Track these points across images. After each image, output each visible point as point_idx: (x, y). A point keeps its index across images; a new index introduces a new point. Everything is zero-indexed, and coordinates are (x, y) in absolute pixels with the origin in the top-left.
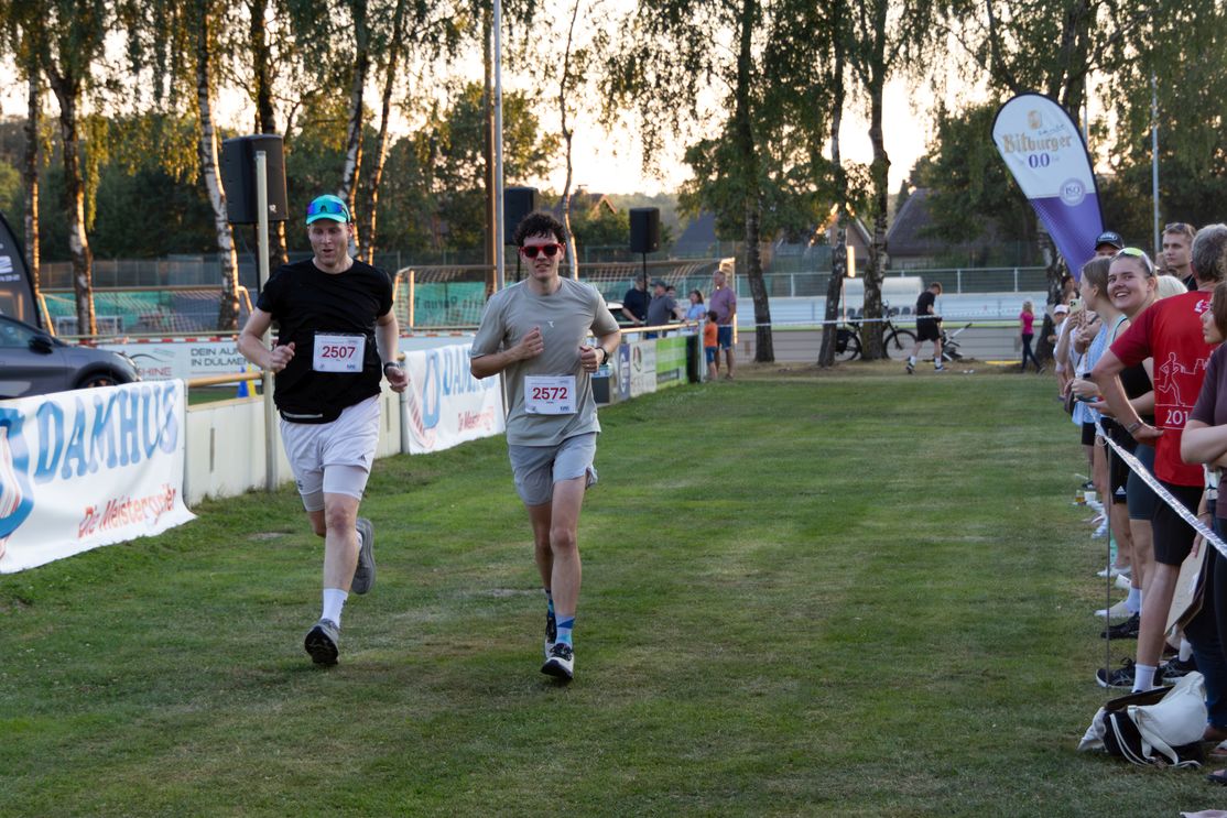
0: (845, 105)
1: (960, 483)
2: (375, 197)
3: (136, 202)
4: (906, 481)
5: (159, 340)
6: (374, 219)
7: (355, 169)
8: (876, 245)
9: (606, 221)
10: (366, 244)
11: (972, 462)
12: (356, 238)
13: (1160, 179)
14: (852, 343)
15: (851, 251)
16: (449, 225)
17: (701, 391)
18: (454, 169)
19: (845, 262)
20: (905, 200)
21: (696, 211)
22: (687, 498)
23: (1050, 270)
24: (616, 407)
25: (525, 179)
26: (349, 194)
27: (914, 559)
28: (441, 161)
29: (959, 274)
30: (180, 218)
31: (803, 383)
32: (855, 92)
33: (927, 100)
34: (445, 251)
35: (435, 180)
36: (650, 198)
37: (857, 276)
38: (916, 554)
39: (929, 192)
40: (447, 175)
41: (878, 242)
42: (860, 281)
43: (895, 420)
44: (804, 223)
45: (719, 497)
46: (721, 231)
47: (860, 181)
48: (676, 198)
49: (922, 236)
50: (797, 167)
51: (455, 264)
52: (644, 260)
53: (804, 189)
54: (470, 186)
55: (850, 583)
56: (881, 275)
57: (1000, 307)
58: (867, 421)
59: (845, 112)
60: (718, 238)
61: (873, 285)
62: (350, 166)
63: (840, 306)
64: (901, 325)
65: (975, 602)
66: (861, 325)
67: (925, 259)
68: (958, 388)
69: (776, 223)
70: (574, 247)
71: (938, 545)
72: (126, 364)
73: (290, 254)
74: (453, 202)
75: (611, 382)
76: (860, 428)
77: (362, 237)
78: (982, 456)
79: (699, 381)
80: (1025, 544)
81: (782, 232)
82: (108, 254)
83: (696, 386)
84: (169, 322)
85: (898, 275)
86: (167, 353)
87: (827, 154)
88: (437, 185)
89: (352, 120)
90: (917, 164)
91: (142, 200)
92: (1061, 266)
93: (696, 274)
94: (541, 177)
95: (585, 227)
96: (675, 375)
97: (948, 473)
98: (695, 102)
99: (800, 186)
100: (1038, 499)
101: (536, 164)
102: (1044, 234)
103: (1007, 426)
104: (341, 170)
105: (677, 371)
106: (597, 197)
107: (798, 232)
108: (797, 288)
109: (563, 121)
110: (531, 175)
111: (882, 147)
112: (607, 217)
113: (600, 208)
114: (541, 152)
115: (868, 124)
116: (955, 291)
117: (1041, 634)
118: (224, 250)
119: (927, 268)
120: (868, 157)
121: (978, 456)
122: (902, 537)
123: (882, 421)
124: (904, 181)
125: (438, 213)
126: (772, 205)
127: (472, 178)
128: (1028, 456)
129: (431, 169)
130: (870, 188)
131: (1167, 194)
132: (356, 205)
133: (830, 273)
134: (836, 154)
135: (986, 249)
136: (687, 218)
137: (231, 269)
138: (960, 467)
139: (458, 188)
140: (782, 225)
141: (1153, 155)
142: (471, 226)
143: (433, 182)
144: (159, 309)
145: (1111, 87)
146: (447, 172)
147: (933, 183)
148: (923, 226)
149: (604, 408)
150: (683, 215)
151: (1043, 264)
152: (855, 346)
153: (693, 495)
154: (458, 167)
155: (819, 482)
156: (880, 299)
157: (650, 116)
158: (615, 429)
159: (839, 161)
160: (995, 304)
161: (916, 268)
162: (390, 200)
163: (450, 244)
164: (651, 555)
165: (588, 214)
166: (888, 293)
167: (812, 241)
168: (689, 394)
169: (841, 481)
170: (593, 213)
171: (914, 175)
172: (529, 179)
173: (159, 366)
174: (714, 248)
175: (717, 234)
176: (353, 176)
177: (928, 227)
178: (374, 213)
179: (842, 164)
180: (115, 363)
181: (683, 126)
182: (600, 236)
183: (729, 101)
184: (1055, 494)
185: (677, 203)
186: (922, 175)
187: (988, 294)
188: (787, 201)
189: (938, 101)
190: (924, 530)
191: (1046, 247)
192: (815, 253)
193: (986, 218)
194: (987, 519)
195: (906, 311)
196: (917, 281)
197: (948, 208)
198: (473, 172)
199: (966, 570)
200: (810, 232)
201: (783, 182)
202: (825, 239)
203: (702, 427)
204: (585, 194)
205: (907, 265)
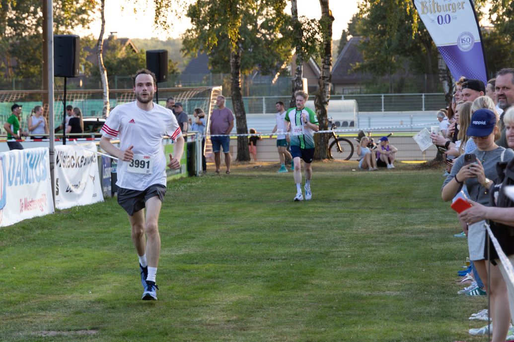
1: (383, 252)
4: (345, 249)
8: (324, 78)
9: (130, 58)
11: (392, 236)
15: (305, 81)
16: (17, 61)
17: (197, 183)
18: (21, 20)
20: (345, 44)
21: (195, 52)
22: (185, 262)
25: (72, 28)
27: (349, 309)
28: (11, 14)
29: (383, 98)
31: (270, 177)
34: (14, 79)
35: (7, 27)
36: (162, 42)
39: (362, 39)
40: (16, 24)
41: (324, 75)
42: (312, 102)
43: (337, 204)
44: (273, 60)
45: (209, 261)
46: (213, 66)
47: (311, 31)
48: (181, 42)
49: (358, 69)
50: (267, 21)
51: (22, 89)
53: (272, 36)
54: (33, 32)
55: (302, 327)
56: (327, 99)
57: (412, 122)
58: (315, 205)
60: (211, 71)
61: (321, 105)
64: (341, 136)
67: (359, 87)
68: (382, 180)
69: (252, 61)
70: (106, 77)
71: (366, 298)
74: (20, 43)
76: (311, 210)
78: (398, 232)
79: (196, 175)
80: (430, 297)
81: (257, 68)
83: (194, 179)
85: (339, 98)
88: (9, 31)
90: (353, 18)
93: (194, 97)
94: (83, 26)
95: (115, 63)
97: (374, 244)
99: (270, 34)
100: (438, 263)
101: (80, 17)
102: (444, 70)
103: (417, 209)
106: (124, 41)
107: (269, 66)
108: (268, 107)
110: (77, 25)
111: (328, 7)
112: (131, 55)
113: (126, 49)
114: (83, 8)
116: (380, 110)
119: (360, 93)
121: (395, 232)
122: (341, 292)
123: (327, 205)
124: (344, 31)
125: (9, 51)
126: (250, 47)
127: (34, 27)
128: (432, 231)
129: (4, 20)
130: (319, 37)
133: (291, 96)
134: (295, 12)
135: (402, 80)
136: (189, 56)
138: (383, 239)
139: (24, 34)
140: (257, 62)
142: (32, 61)
143: (5, 29)
146: (16, 22)
147: (365, 33)
148: (357, 64)
150: (186, 54)
151: (444, 92)
153: (190, 259)
154: (24, 19)
155: (281, 250)
156: (326, 116)
159: (297, 17)
161: (352, 94)
163: (18, 74)
165: (117, 53)
166: (332, 111)
167: (278, 74)
168: (189, 184)
169: (297, 250)
170: (121, 52)
171: (351, 27)
172: (75, 28)
174: (208, 78)
175: (210, 68)
177: (361, 64)
179: (299, 19)
182: (126, 69)
184: (451, 260)
185: (181, 46)
186: (357, 27)
187: (404, 112)
188: (260, 45)
190: (356, 287)
191: (445, 80)
192: (280, 82)
193: (402, 58)
194: (402, 279)
195: (345, 124)
196: (352, 103)
197: (375, 50)
198: (34, 22)
199: (387, 317)
200: (277, 67)
201: (258, 31)
202: (287, 72)
203: (198, 209)
204: (115, 38)
205: (346, 91)
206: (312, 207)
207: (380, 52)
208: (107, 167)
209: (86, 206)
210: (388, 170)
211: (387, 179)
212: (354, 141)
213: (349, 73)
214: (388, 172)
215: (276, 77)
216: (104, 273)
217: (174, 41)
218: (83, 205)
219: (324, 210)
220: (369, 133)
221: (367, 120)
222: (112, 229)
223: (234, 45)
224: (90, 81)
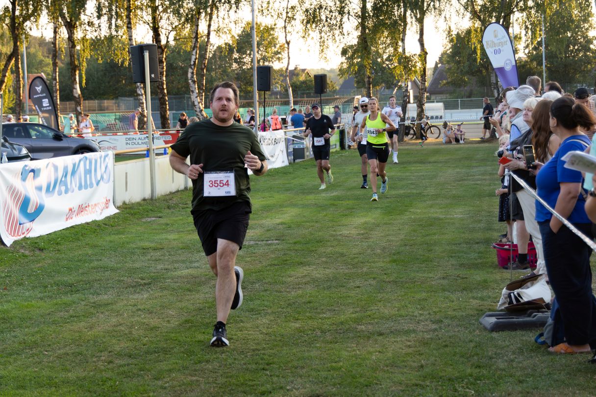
0: (407, 28)
1: (454, 192)
2: (205, 71)
3: (105, 74)
4: (431, 191)
5: (111, 134)
6: (204, 80)
7: (196, 59)
8: (422, 89)
9: (308, 81)
10: (201, 92)
11: (460, 183)
12: (197, 89)
13: (546, 59)
14: (412, 132)
15: (411, 92)
17: (345, 153)
18: (242, 59)
19: (409, 97)
20: (437, 69)
21: (346, 76)
22: (335, 200)
23: (497, 98)
24: (308, 161)
25: (273, 63)
26: (193, 70)
27: (431, 226)
28: (236, 55)
29: (459, 101)
30: (124, 82)
32: (411, 22)
33: (443, 25)
35: (234, 63)
36: (327, 71)
37: (414, 103)
38: (432, 223)
39: (447, 66)
40: (239, 61)
41: (422, 87)
42: (415, 105)
43: (429, 165)
44: (393, 80)
45: (349, 199)
46: (357, 84)
47: (414, 61)
48: (338, 70)
49: (445, 84)
50: (389, 56)
52: (321, 97)
53: (393, 66)
55: (402, 237)
56: (424, 102)
57: (477, 115)
58: (415, 165)
59: (407, 32)
60: (356, 87)
61: (420, 105)
62: (193, 57)
63: (407, 116)
64: (433, 124)
65: (456, 244)
66: (415, 124)
67: (445, 95)
70: (291, 92)
71: (442, 219)
72: (95, 145)
73: (169, 96)
74: (242, 73)
75: (305, 150)
76: (413, 168)
77: (199, 88)
78: (465, 180)
79: (345, 149)
80: (481, 218)
81: (384, 85)
82: (93, 97)
83: (344, 151)
84: (120, 126)
85: (433, 102)
86: (115, 140)
87: (400, 50)
88: (235, 66)
89: (194, 38)
90: (442, 54)
91: (107, 74)
92: (501, 97)
93: (344, 103)
94: (279, 62)
96: (335, 146)
97: (449, 187)
98: (343, 28)
99: (391, 64)
100: (487, 198)
101: (277, 56)
102: (494, 83)
103: (477, 167)
104: (190, 60)
105: (336, 145)
106: (303, 70)
107: (391, 84)
109: (286, 37)
110: (275, 61)
111: (424, 47)
112: (308, 79)
113: (305, 75)
114: (279, 51)
115: (418, 37)
116: (458, 109)
117: (484, 258)
118: (139, 95)
119: (446, 99)
120: (418, 51)
121: (463, 180)
122: (427, 216)
123: (423, 165)
124: (436, 62)
125: (235, 78)
126: (379, 73)
127: (250, 63)
128: (485, 179)
129: (232, 60)
130: (419, 65)
131: (549, 65)
132: (196, 75)
134: (404, 50)
135: (471, 90)
136: (343, 79)
137: (143, 103)
138: (455, 185)
139: (244, 67)
140: (383, 81)
141: (543, 49)
143: (232, 64)
144: (115, 121)
145: (522, 19)
147: (448, 62)
148: (444, 81)
149: (303, 161)
150: (341, 77)
151: (494, 97)
152: (413, 133)
153: (338, 198)
154: (243, 58)
156: (424, 112)
157: (323, 34)
158: (307, 170)
159: (405, 53)
160: (475, 114)
161: (441, 99)
162: (214, 73)
164: (317, 225)
165: (299, 77)
166: (428, 110)
167: (397, 88)
168: (340, 154)
169: (402, 192)
170: (302, 77)
171: (440, 59)
172: (274, 63)
173: (112, 146)
174: (354, 92)
175: (355, 85)
176: (195, 62)
177: (446, 81)
178: (204, 78)
180: (90, 145)
181: (337, 38)
182: (305, 87)
183: (357, 28)
185: (338, 73)
186: (443, 59)
187: (472, 110)
188: (385, 71)
189: (447, 26)
190: (436, 213)
191: (495, 89)
192: (398, 93)
193: (471, 77)
194: (465, 208)
195: (437, 117)
196: (441, 105)
197: (454, 73)
198: (250, 60)
199: (454, 230)
200: (395, 84)
201: (384, 63)
202: (402, 87)
203: (345, 169)
204: (298, 69)
205: (437, 98)
206: (413, 166)
207: (457, 73)
208: (291, 145)
209: (278, 168)
210: (461, 144)
211: (460, 149)
212: (441, 128)
213: (439, 87)
214: (461, 145)
215: (395, 90)
216: (286, 207)
217: (334, 70)
218: (276, 167)
219: (421, 168)
220: (450, 122)
221: (450, 115)
222: (292, 181)
223: (368, 71)
224: (284, 95)
